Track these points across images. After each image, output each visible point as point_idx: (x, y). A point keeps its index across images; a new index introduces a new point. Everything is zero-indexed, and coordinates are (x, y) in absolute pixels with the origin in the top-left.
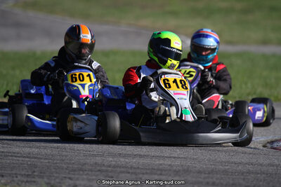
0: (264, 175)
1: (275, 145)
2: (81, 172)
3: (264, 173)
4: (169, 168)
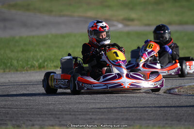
1: (172, 91)
2: (39, 116)
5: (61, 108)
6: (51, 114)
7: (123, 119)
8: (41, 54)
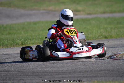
0: (108, 71)
1: (112, 57)
2: (27, 77)
3: (108, 70)
4: (66, 71)
5: (42, 71)
6: (35, 75)
7: (84, 77)
8: (22, 35)
